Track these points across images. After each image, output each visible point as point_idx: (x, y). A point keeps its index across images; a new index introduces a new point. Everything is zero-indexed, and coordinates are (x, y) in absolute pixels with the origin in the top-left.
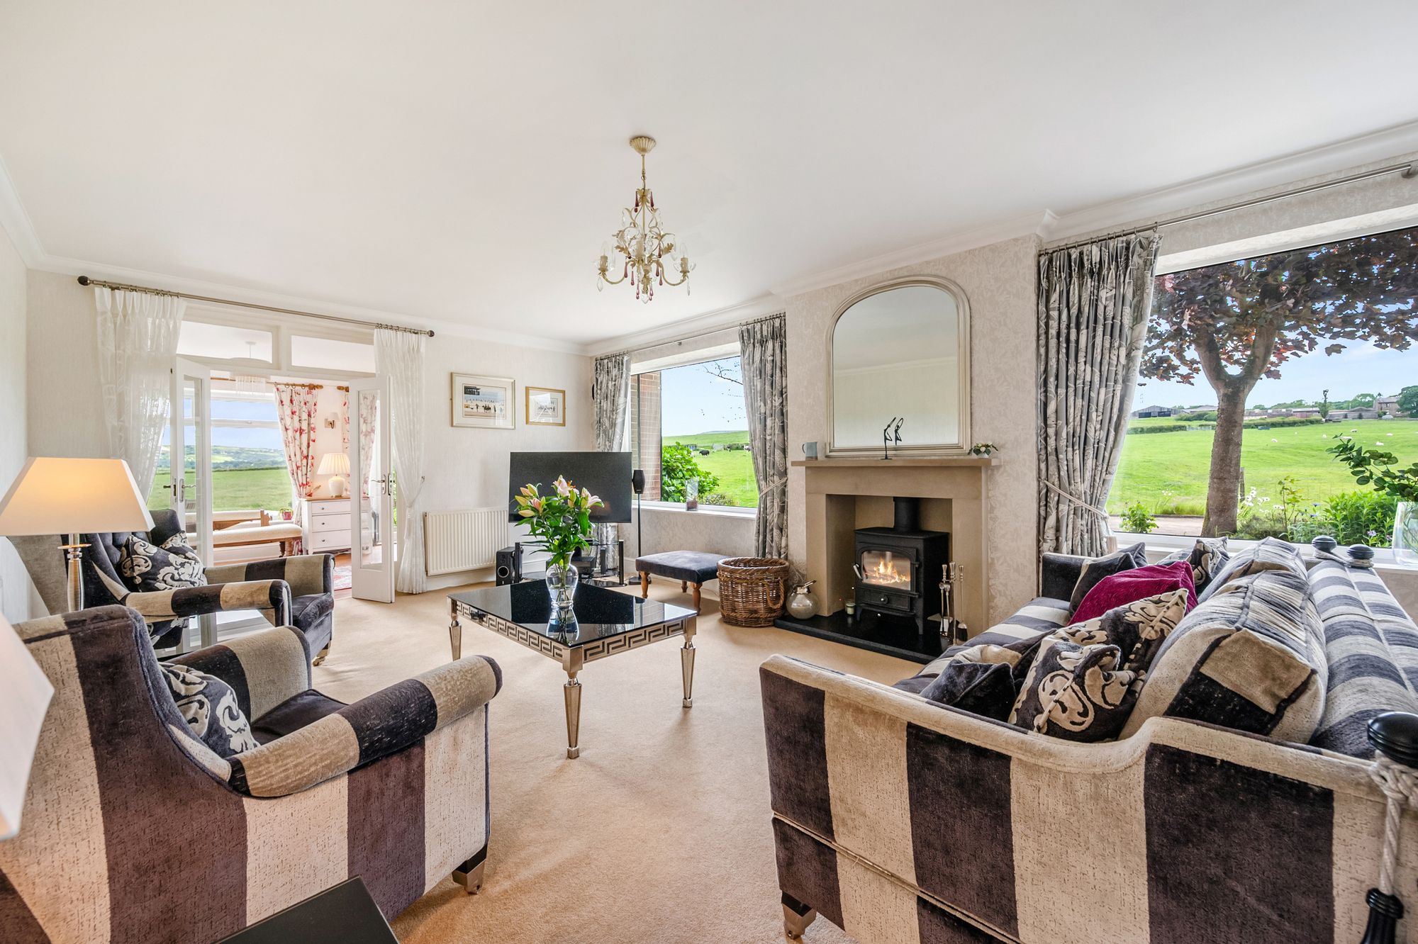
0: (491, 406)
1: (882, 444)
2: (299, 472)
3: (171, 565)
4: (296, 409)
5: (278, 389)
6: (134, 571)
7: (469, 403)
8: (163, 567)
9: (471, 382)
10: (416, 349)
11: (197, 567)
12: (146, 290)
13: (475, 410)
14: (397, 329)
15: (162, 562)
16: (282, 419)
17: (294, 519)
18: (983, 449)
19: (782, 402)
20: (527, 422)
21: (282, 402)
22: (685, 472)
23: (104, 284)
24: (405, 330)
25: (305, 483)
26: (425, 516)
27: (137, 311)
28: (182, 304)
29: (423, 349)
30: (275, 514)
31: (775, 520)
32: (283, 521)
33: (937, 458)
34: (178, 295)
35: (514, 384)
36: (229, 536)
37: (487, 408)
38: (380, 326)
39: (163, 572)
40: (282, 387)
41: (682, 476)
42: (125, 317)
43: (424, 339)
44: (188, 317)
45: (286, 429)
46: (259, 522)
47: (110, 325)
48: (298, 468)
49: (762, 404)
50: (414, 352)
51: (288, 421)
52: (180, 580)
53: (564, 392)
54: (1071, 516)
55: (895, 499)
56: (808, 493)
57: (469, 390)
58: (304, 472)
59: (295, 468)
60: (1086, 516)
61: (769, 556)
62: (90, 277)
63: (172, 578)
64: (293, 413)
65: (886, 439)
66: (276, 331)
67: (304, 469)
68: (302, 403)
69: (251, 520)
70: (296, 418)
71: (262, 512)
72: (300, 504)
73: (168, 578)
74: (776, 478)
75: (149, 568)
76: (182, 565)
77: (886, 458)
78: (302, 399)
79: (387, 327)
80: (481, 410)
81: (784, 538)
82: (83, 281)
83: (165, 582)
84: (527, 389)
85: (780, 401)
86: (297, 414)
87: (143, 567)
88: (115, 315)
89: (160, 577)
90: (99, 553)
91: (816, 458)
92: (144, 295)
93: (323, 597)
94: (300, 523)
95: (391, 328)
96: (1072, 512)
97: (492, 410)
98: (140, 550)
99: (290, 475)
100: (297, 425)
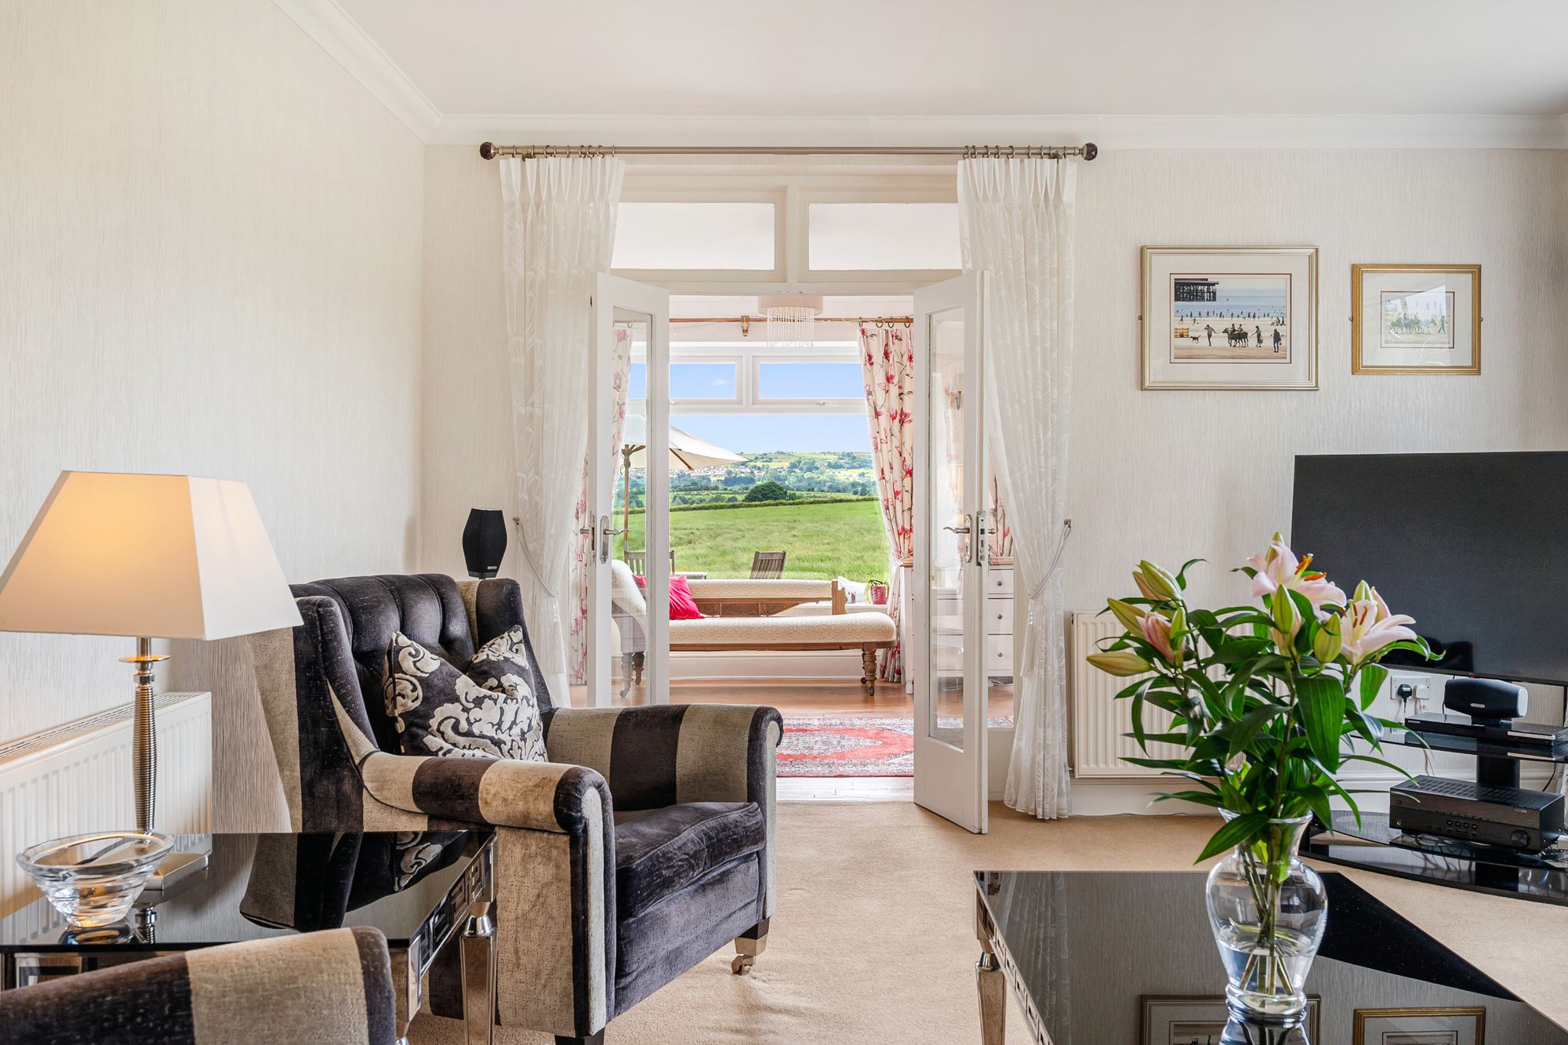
0: (1249, 326)
2: (898, 504)
3: (456, 699)
4: (894, 371)
5: (863, 332)
6: (395, 707)
7: (1188, 323)
8: (440, 704)
9: (1193, 267)
10: (1051, 197)
11: (510, 708)
12: (568, 152)
13: (1203, 342)
14: (1011, 152)
15: (441, 691)
16: (870, 393)
17: (888, 605)
20: (1356, 368)
21: (870, 357)
23: (513, 152)
24: (1028, 152)
25: (907, 527)
26: (1069, 622)
27: (554, 193)
28: (617, 165)
29: (1069, 195)
30: (857, 588)
32: (871, 605)
34: (614, 151)
35: (1314, 260)
36: (776, 630)
37: (1237, 335)
38: (970, 152)
39: (440, 712)
40: (870, 327)
42: (538, 205)
43: (1072, 166)
44: (634, 192)
45: (877, 414)
46: (829, 604)
47: (519, 226)
48: (896, 493)
50: (1050, 201)
51: (880, 395)
52: (469, 734)
53: (1477, 273)
57: (1188, 290)
58: (907, 505)
59: (891, 495)
62: (496, 143)
63: (455, 728)
64: (889, 379)
66: (778, 196)
67: (907, 496)
68: (906, 357)
69: (817, 600)
70: (894, 390)
71: (835, 584)
72: (898, 572)
73: (447, 728)
75: (417, 704)
76: (479, 702)
78: (904, 350)
79: (986, 152)
80: (1221, 341)
82: (486, 151)
83: (442, 734)
84: (1357, 272)
86: (896, 380)
87: (409, 700)
88: (524, 209)
89: (434, 723)
90: (342, 663)
92: (564, 160)
93: (733, 812)
94: (894, 613)
95: (997, 152)
97: (1252, 341)
98: (407, 664)
99: (882, 509)
100: (895, 405)
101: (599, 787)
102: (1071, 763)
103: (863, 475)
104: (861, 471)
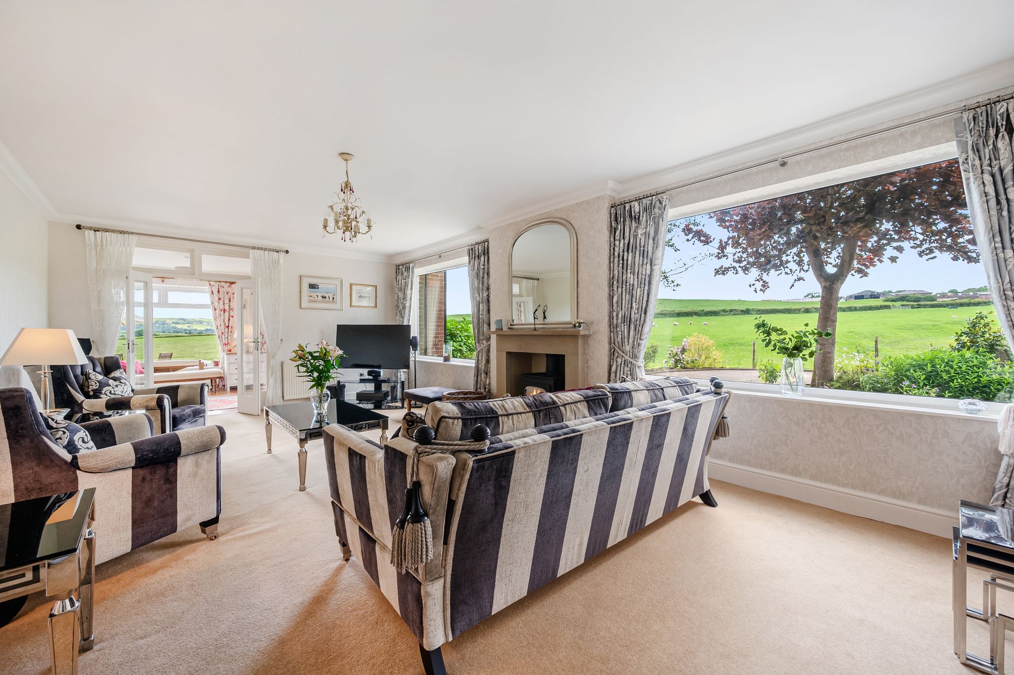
0: (327, 295)
1: (532, 321)
2: (223, 336)
3: (110, 386)
4: (221, 296)
5: (210, 284)
6: (89, 388)
7: (312, 294)
8: (105, 387)
9: (313, 281)
10: (277, 261)
11: (126, 387)
12: (114, 231)
13: (316, 298)
14: (265, 249)
15: (105, 384)
16: (213, 303)
17: (220, 366)
18: (577, 325)
19: (488, 295)
20: (351, 306)
21: (213, 292)
22: (463, 338)
23: (90, 228)
24: (270, 250)
25: (226, 343)
26: (282, 364)
27: (108, 243)
28: (135, 238)
29: (281, 261)
30: (209, 363)
31: (483, 368)
32: (213, 367)
33: (561, 330)
34: (132, 233)
35: (342, 282)
36: (178, 375)
37: (324, 297)
38: (254, 248)
39: (105, 389)
40: (212, 283)
41: (460, 340)
42: (102, 246)
43: (282, 255)
44: (139, 245)
45: (215, 309)
46: (198, 367)
47: (94, 252)
48: (222, 333)
49: (478, 296)
50: (277, 262)
51: (216, 304)
52: (115, 394)
53: (376, 287)
54: (623, 365)
55: (547, 355)
56: (497, 351)
57: (312, 286)
58: (226, 337)
59: (220, 334)
60: (629, 365)
61: (479, 390)
62: (83, 224)
63: (110, 393)
64: (219, 299)
65: (535, 318)
66: (192, 252)
67: (226, 334)
68: (226, 293)
69: (193, 366)
70: (221, 302)
71: (200, 361)
72: (223, 356)
73: (108, 393)
74: (484, 342)
75: (97, 387)
76: (117, 386)
77: (535, 330)
78: (225, 291)
79: (258, 248)
80: (320, 298)
81: (488, 379)
82: (79, 227)
83: (106, 395)
84: (351, 285)
85: (487, 293)
86: (222, 300)
87: (94, 386)
88: (96, 246)
89: (103, 392)
90: (70, 378)
91: (502, 329)
92: (112, 234)
93: (198, 407)
94: (223, 368)
95: (261, 249)
96: (623, 363)
97: (327, 299)
98: (92, 377)
99: (218, 338)
100: (222, 307)
101: (168, 398)
102: (283, 397)
103: (189, 326)
104: (189, 325)
